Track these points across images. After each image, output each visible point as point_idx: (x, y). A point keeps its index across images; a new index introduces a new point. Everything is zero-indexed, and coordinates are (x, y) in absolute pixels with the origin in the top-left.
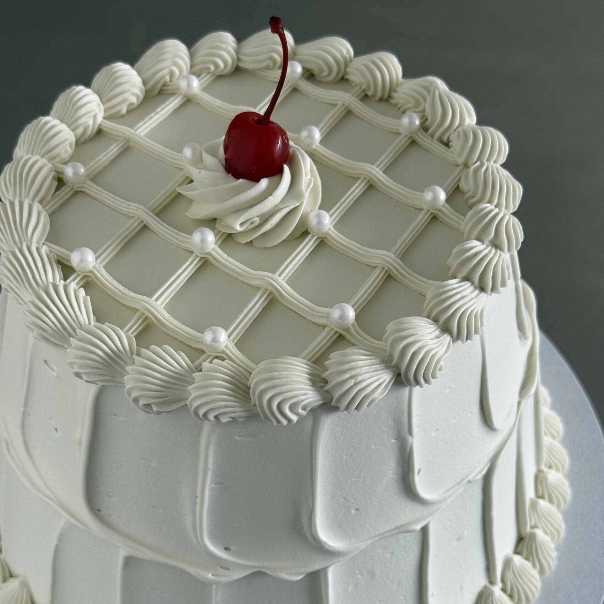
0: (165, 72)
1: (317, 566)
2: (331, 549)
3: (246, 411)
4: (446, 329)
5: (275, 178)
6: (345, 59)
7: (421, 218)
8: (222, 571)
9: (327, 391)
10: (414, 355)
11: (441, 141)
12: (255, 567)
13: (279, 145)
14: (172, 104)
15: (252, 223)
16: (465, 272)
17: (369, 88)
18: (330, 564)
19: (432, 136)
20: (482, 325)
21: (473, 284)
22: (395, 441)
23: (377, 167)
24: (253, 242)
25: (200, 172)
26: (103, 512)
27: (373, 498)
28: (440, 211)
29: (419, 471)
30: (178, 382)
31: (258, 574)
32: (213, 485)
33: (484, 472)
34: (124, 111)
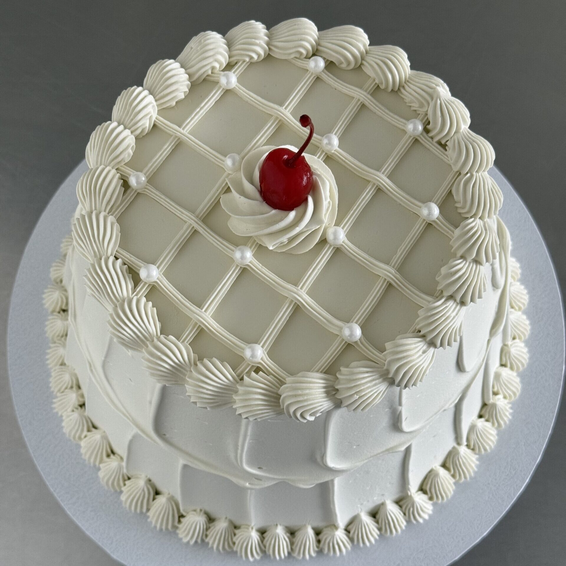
0: (209, 67)
2: (337, 469)
4: (431, 344)
5: (300, 209)
6: (361, 53)
7: (417, 228)
8: (256, 482)
9: (338, 399)
11: (439, 143)
12: (281, 479)
15: (282, 244)
16: (450, 292)
17: (381, 83)
18: (336, 477)
19: (432, 139)
21: (455, 301)
23: (383, 173)
26: (167, 436)
27: (370, 438)
29: (406, 419)
30: (225, 392)
31: (283, 483)
32: (251, 441)
33: (457, 401)
34: (174, 103)
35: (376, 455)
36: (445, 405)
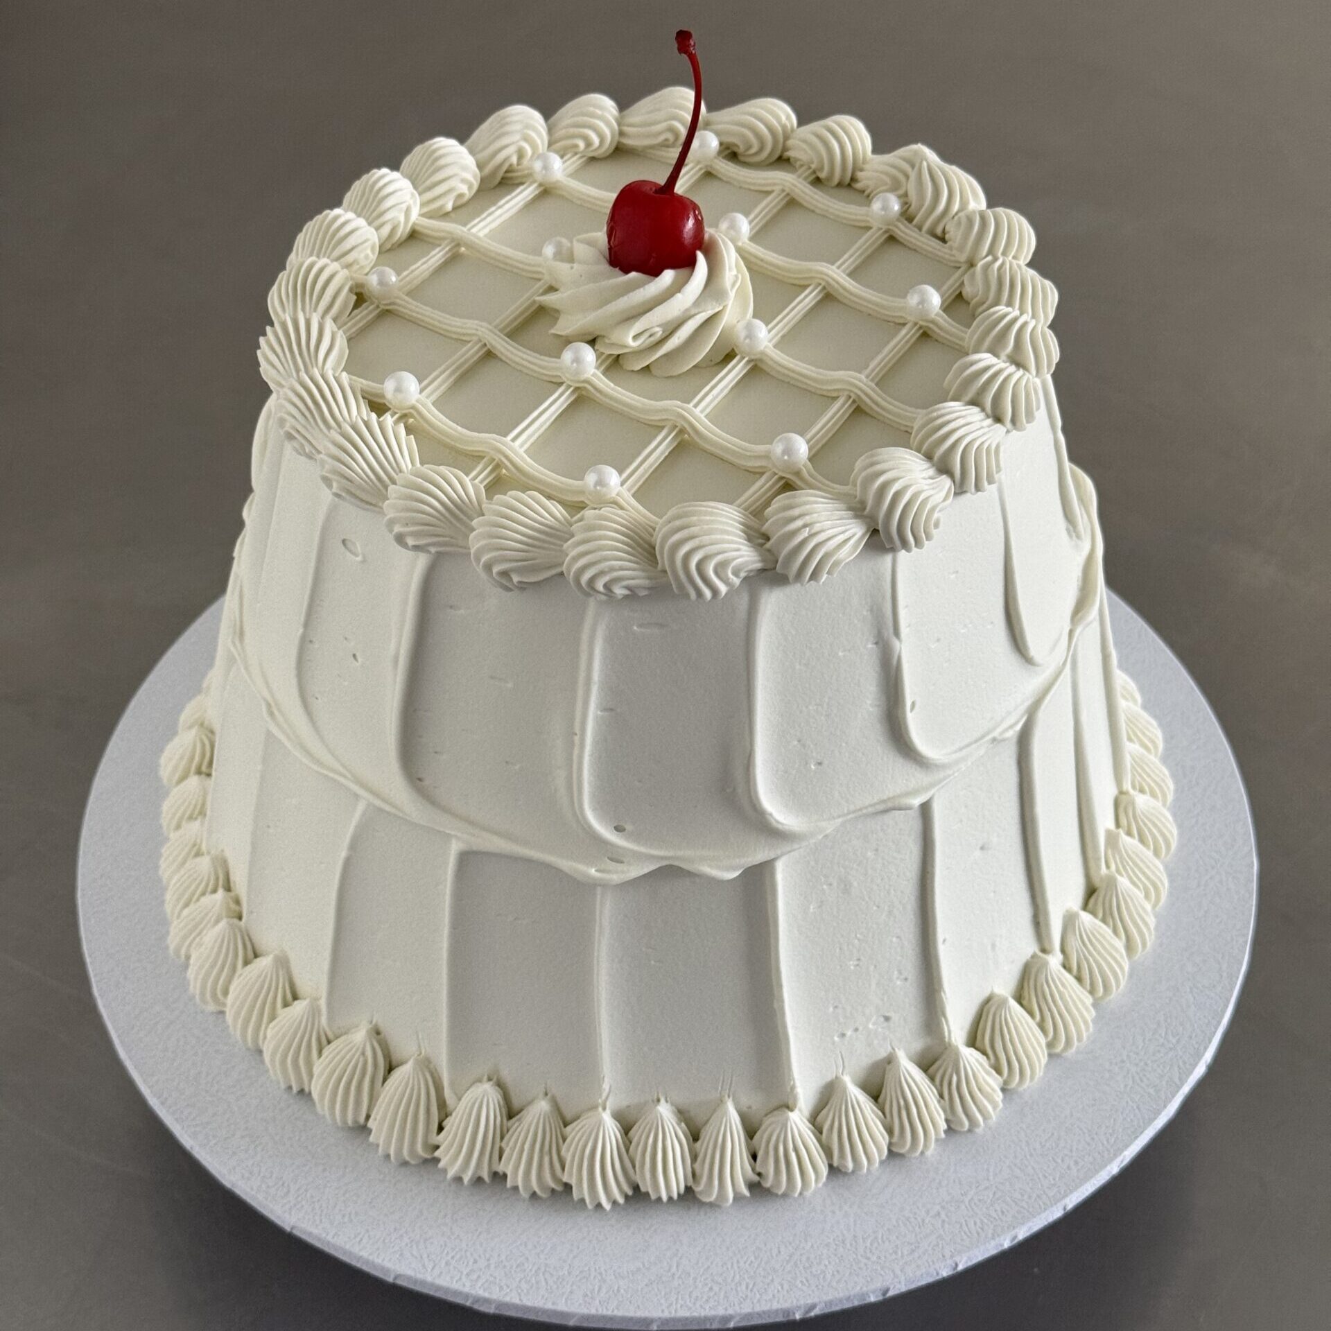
0: (511, 150)
1: (759, 857)
2: (780, 827)
3: (649, 578)
4: (944, 469)
5: (683, 272)
6: (784, 127)
7: (905, 335)
8: (612, 866)
9: (769, 551)
10: (897, 496)
11: (932, 233)
12: (662, 858)
13: (690, 223)
14: (523, 195)
15: (650, 336)
16: (970, 394)
17: (821, 169)
18: (779, 852)
19: (920, 228)
20: (999, 470)
21: (983, 410)
22: (874, 646)
23: (839, 268)
24: (652, 368)
25: (572, 268)
26: (427, 782)
27: (844, 745)
28: (933, 322)
29: (913, 704)
30: (548, 539)
31: (669, 872)
32: (599, 713)
33: (1019, 727)
34: (449, 207)
35: (860, 810)
36: (994, 729)
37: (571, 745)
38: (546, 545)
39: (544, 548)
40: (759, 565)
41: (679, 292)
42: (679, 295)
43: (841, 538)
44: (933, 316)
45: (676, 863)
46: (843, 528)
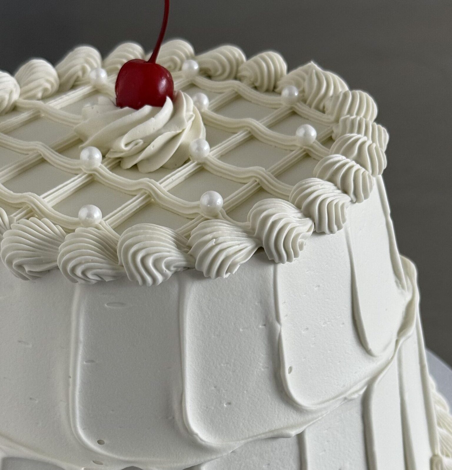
1: (190, 462)
2: (203, 443)
3: (113, 269)
4: (307, 213)
5: (156, 108)
6: (237, 59)
7: (294, 154)
8: (95, 466)
9: (191, 255)
10: (274, 224)
11: (317, 108)
12: (128, 462)
14: (82, 91)
15: (136, 144)
16: (328, 174)
17: (256, 80)
18: (202, 460)
19: (310, 106)
20: (344, 220)
21: (336, 185)
22: (264, 327)
23: (260, 122)
27: (245, 392)
28: (312, 147)
29: (291, 369)
32: (85, 363)
33: (362, 392)
34: (40, 95)
35: (257, 435)
36: (346, 391)
37: (68, 384)
38: (47, 248)
39: (45, 250)
40: (184, 263)
41: (153, 117)
42: (153, 119)
43: (238, 248)
44: (312, 142)
45: (136, 465)
46: (239, 242)
